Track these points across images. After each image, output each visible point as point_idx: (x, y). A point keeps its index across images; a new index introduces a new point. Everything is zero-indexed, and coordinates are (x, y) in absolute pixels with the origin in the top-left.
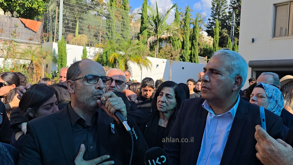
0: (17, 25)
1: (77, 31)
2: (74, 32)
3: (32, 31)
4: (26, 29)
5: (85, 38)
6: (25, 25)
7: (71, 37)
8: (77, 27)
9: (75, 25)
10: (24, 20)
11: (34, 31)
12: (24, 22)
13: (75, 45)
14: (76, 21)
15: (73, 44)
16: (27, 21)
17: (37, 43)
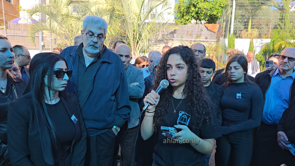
0: (202, 29)
1: (250, 27)
2: (246, 28)
3: (213, 32)
4: (208, 31)
5: (256, 32)
6: (207, 28)
7: (244, 32)
8: (249, 23)
9: (248, 22)
10: (207, 25)
11: (214, 31)
12: (207, 26)
13: (247, 38)
14: (249, 19)
15: (245, 38)
16: (210, 26)
17: (215, 40)
